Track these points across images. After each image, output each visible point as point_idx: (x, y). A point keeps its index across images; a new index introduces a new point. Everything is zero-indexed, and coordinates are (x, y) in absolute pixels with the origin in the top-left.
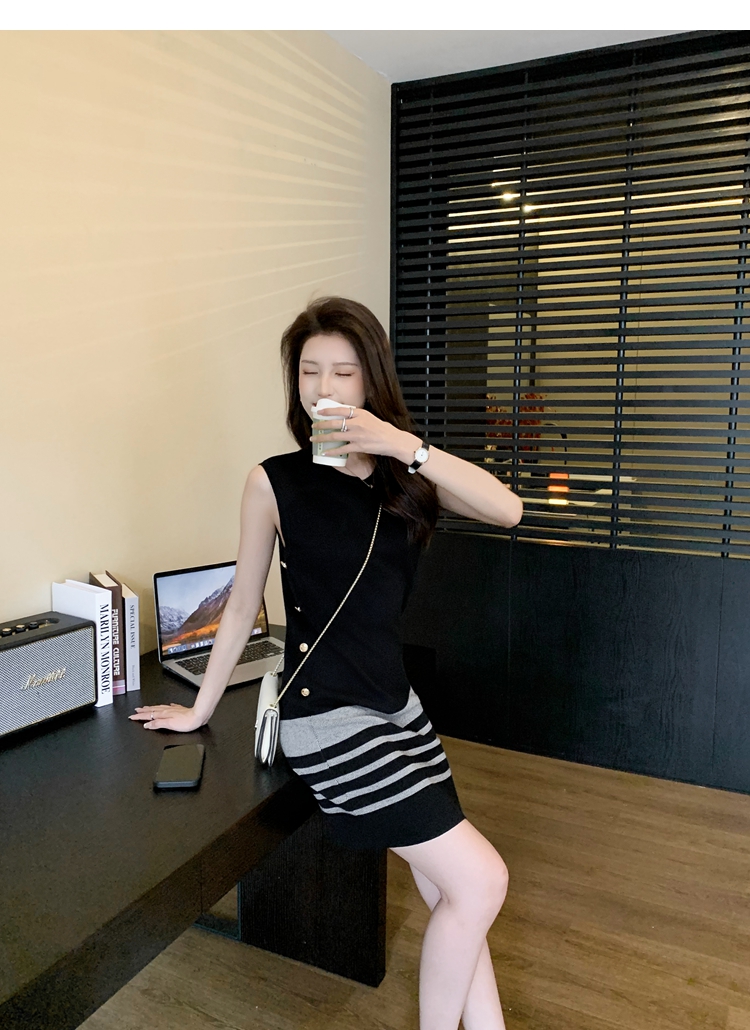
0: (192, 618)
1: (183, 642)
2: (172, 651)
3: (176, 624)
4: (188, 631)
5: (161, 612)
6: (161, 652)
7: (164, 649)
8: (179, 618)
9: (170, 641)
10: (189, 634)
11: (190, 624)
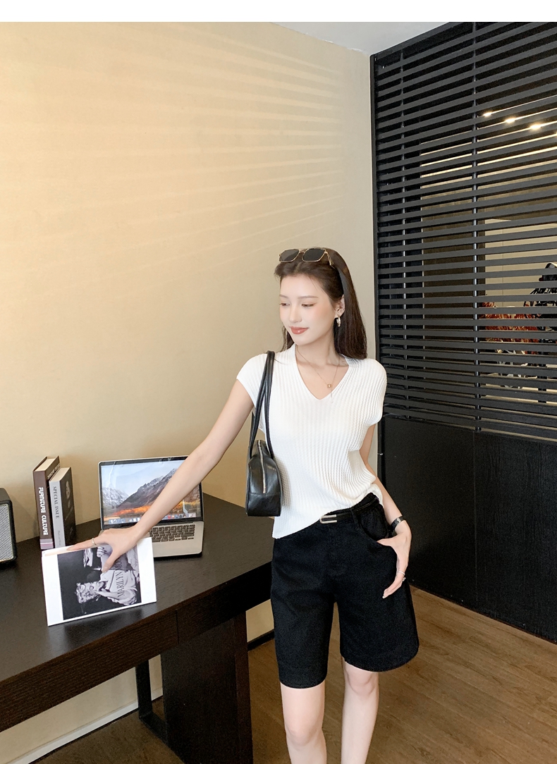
0: (131, 499)
1: (122, 516)
2: (112, 522)
3: (115, 501)
4: (127, 508)
5: (103, 491)
6: (103, 522)
7: (105, 519)
8: (119, 498)
9: (112, 514)
10: (127, 511)
11: (129, 503)
